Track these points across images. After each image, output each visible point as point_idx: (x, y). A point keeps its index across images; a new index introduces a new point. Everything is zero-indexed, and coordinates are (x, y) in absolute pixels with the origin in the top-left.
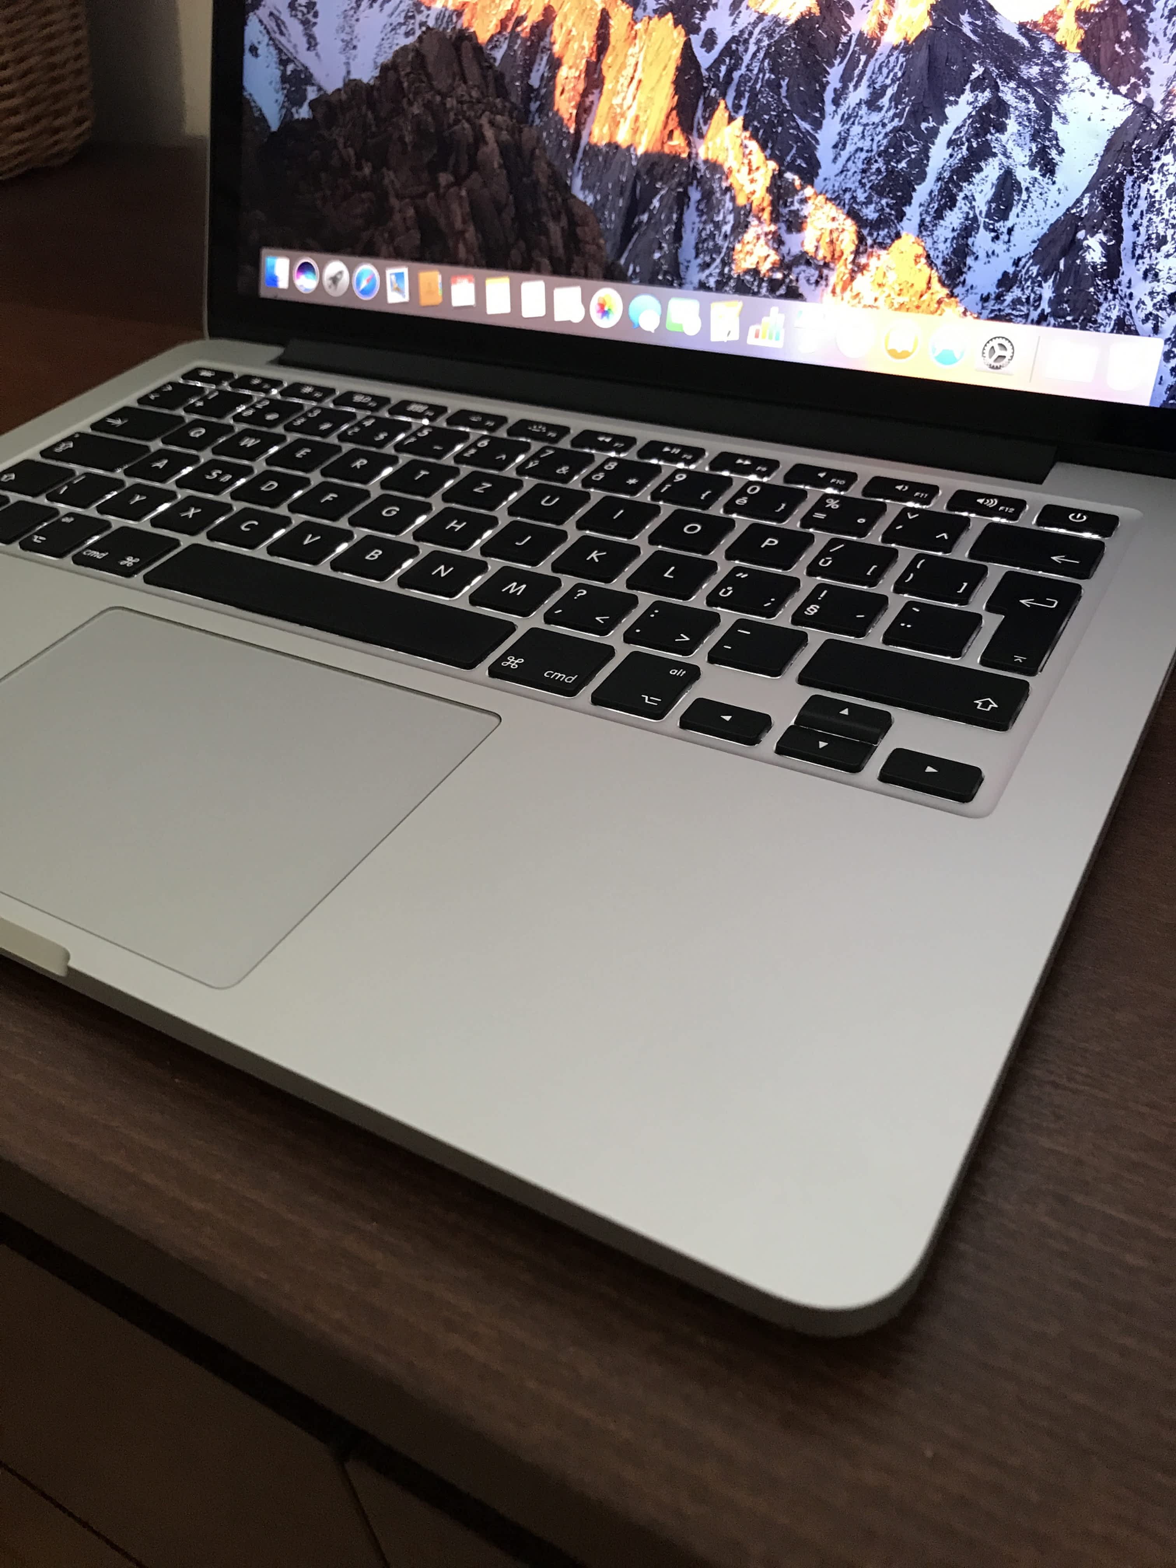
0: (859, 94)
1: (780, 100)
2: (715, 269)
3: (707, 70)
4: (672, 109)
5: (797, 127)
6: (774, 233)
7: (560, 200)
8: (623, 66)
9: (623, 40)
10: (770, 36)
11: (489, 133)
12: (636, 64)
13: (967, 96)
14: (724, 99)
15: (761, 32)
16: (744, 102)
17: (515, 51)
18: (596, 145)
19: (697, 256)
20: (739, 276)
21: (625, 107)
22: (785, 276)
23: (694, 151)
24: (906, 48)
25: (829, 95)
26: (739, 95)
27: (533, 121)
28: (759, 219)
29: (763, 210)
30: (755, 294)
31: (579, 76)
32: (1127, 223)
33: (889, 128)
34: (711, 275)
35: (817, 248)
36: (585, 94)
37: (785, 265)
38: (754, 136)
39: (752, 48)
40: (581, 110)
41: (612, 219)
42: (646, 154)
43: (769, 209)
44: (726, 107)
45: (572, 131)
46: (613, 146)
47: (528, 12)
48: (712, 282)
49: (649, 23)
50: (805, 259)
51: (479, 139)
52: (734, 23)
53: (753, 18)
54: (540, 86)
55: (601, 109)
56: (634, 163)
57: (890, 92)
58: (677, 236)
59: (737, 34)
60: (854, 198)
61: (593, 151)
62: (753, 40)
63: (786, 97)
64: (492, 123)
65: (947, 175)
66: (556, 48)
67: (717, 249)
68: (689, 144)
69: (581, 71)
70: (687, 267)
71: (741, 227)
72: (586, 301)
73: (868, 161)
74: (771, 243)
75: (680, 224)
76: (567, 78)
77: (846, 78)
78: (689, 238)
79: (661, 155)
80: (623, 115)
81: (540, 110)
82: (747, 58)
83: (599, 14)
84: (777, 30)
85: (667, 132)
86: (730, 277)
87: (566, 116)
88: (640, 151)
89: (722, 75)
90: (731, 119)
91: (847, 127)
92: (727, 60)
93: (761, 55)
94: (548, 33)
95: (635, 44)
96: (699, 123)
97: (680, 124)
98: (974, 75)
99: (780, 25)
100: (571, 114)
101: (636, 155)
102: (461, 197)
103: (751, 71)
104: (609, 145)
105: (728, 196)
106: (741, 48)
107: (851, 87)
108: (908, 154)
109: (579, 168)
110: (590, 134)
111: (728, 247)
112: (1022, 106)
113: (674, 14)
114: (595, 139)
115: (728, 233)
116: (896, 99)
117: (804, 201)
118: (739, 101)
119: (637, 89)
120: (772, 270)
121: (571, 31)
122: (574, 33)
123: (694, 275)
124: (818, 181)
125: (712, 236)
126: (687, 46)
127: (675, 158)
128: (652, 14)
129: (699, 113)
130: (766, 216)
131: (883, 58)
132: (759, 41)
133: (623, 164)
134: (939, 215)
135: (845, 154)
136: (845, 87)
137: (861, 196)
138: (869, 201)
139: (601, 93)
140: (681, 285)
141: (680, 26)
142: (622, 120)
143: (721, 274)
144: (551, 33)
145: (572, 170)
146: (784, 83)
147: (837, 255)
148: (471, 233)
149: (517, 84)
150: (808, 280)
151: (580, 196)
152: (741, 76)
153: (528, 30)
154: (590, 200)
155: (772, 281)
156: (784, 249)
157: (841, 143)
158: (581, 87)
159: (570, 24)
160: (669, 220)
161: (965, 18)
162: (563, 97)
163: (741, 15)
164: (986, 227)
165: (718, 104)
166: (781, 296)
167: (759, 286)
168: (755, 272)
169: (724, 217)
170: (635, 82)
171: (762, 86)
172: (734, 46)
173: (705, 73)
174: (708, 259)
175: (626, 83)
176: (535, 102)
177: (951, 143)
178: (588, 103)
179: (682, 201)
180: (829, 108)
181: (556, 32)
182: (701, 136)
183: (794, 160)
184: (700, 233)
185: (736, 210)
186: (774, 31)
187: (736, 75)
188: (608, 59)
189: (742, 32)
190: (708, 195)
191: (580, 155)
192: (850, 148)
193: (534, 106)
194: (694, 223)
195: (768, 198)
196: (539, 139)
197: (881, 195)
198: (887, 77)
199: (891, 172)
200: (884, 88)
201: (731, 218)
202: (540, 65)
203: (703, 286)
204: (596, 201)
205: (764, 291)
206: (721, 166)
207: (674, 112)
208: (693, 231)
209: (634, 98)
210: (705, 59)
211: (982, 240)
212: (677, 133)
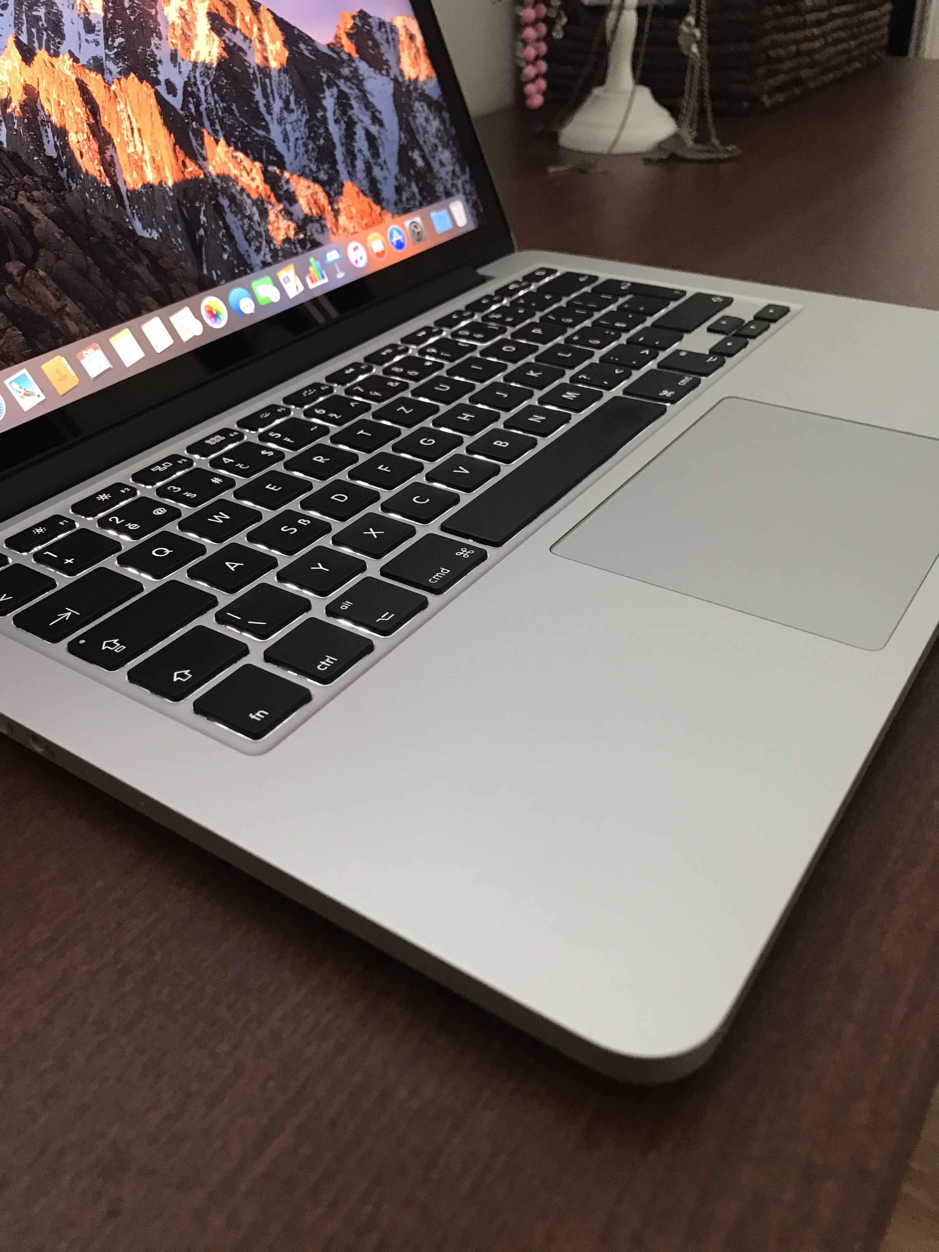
0: (277, 105)
1: (238, 120)
2: (265, 249)
3: (182, 109)
4: (175, 145)
5: (257, 135)
6: (284, 209)
7: (131, 244)
8: (119, 122)
9: (107, 100)
10: (209, 78)
11: (35, 210)
12: (129, 117)
13: (328, 93)
14: (204, 128)
15: (201, 76)
16: (218, 127)
17: (16, 130)
18: (134, 190)
19: (250, 245)
20: (281, 247)
21: (140, 153)
22: (305, 235)
23: (206, 171)
24: (284, 70)
25: (263, 109)
26: (212, 124)
27: (70, 187)
28: (270, 203)
29: (269, 197)
30: (297, 254)
31: (88, 138)
32: (421, 141)
33: (304, 121)
34: (265, 254)
35: (310, 209)
36: (102, 151)
37: (300, 228)
38: (237, 149)
39: (202, 88)
40: (107, 165)
41: (179, 243)
42: (175, 184)
43: (272, 195)
44: (209, 133)
45: (109, 185)
46: (148, 186)
47: (9, 94)
48: (269, 259)
49: (120, 83)
50: (308, 219)
51: (28, 219)
52: (180, 72)
53: (190, 67)
54: (58, 154)
55: (122, 160)
56: (171, 194)
57: (292, 98)
58: (230, 237)
59: (186, 80)
60: (311, 170)
61: (134, 195)
62: (199, 83)
63: (240, 116)
64: (31, 200)
65: (344, 141)
66: (54, 119)
67: (259, 234)
68: (200, 167)
69: (87, 133)
70: (249, 256)
71: (264, 213)
72: (197, 315)
73: (305, 145)
74: (286, 216)
75: (227, 227)
76: (78, 142)
77: (265, 96)
78: (239, 235)
79: (186, 181)
80: (142, 160)
81: (70, 174)
82: (202, 95)
83: (76, 84)
84: (210, 72)
85: (180, 163)
86: (276, 250)
87: (97, 174)
88: (170, 183)
89: (193, 110)
90: (217, 141)
91: (283, 127)
92: (190, 99)
93: (209, 91)
94: (39, 108)
95: (119, 102)
96: (198, 150)
97: (187, 154)
98: (324, 79)
99: (210, 69)
100: (99, 171)
101: (170, 188)
102: (41, 278)
103: (210, 104)
104: (144, 186)
105: (245, 196)
106: (195, 89)
107: (272, 102)
108: (321, 134)
109: (133, 214)
110: (125, 182)
111: (264, 230)
112: (352, 92)
113: (135, 74)
114: (131, 186)
115: (259, 220)
116: (297, 102)
117: (287, 182)
118: (214, 126)
119: (140, 136)
120: (296, 234)
121: (59, 102)
122: (62, 103)
123: (256, 260)
124: (288, 165)
125: (251, 227)
126: (157, 95)
127: (196, 180)
128: (119, 77)
129: (194, 143)
130: (273, 200)
131: (277, 79)
132: (203, 82)
133: (163, 197)
134: (354, 166)
135: (292, 144)
136: (268, 102)
137: (314, 168)
138: (319, 170)
139: (114, 145)
140: (252, 270)
141: (145, 81)
142: (143, 164)
143: (271, 250)
144: (43, 107)
145: (128, 217)
146: (234, 107)
147: (322, 208)
148: (71, 307)
149: (36, 158)
150: (318, 232)
151: (146, 235)
152: (206, 109)
153: (18, 109)
154: (155, 235)
155: (300, 241)
156: (295, 218)
157: (286, 139)
158: (95, 146)
159: (55, 96)
160: (219, 228)
161: (302, 46)
162: (84, 159)
163: (182, 65)
164: (375, 163)
165: (203, 133)
166: (311, 249)
167: (295, 248)
168: (287, 240)
169: (251, 211)
170: (136, 131)
171: (222, 113)
172: (189, 89)
173: (182, 113)
174: (257, 244)
175: (130, 134)
176: (62, 170)
177: (337, 121)
178: (109, 158)
179: (219, 210)
180: (268, 118)
181: (47, 106)
182: (205, 159)
183: (268, 158)
184: (243, 228)
185: (254, 202)
186: (208, 74)
187: (202, 108)
188: (105, 119)
189: (188, 77)
190: (232, 199)
191: (127, 203)
192: (292, 140)
193: (63, 174)
194: (235, 223)
195: (268, 187)
196: (85, 200)
197: (322, 164)
198: (286, 90)
199: (319, 147)
200: (288, 97)
201: (254, 209)
202: (47, 136)
203: (265, 264)
204: (161, 234)
205: (299, 250)
206: (229, 176)
207: (177, 147)
208: (238, 229)
209: (142, 144)
210: (176, 102)
211: (377, 172)
212: (188, 161)
